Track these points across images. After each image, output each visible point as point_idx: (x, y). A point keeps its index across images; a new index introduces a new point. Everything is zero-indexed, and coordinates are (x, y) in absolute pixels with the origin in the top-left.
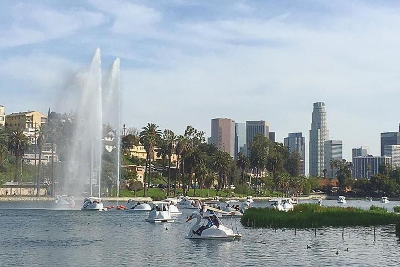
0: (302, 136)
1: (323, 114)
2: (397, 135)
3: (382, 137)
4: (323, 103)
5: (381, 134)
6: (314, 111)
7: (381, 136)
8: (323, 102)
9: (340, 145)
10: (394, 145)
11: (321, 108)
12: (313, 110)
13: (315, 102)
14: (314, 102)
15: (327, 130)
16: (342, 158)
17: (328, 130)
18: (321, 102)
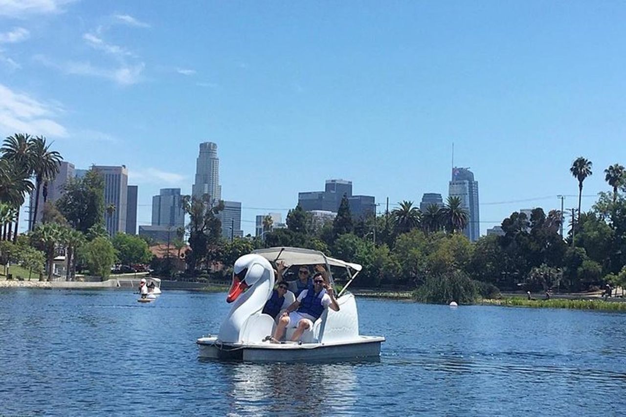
0: (181, 194)
1: (213, 161)
2: (322, 197)
3: (300, 198)
4: (214, 145)
5: (300, 194)
6: (200, 156)
7: (299, 196)
8: (215, 142)
9: (236, 208)
10: (318, 211)
11: (211, 151)
12: (199, 154)
13: (203, 142)
14: (201, 143)
15: (218, 186)
16: (240, 228)
17: (221, 186)
18: (211, 143)
